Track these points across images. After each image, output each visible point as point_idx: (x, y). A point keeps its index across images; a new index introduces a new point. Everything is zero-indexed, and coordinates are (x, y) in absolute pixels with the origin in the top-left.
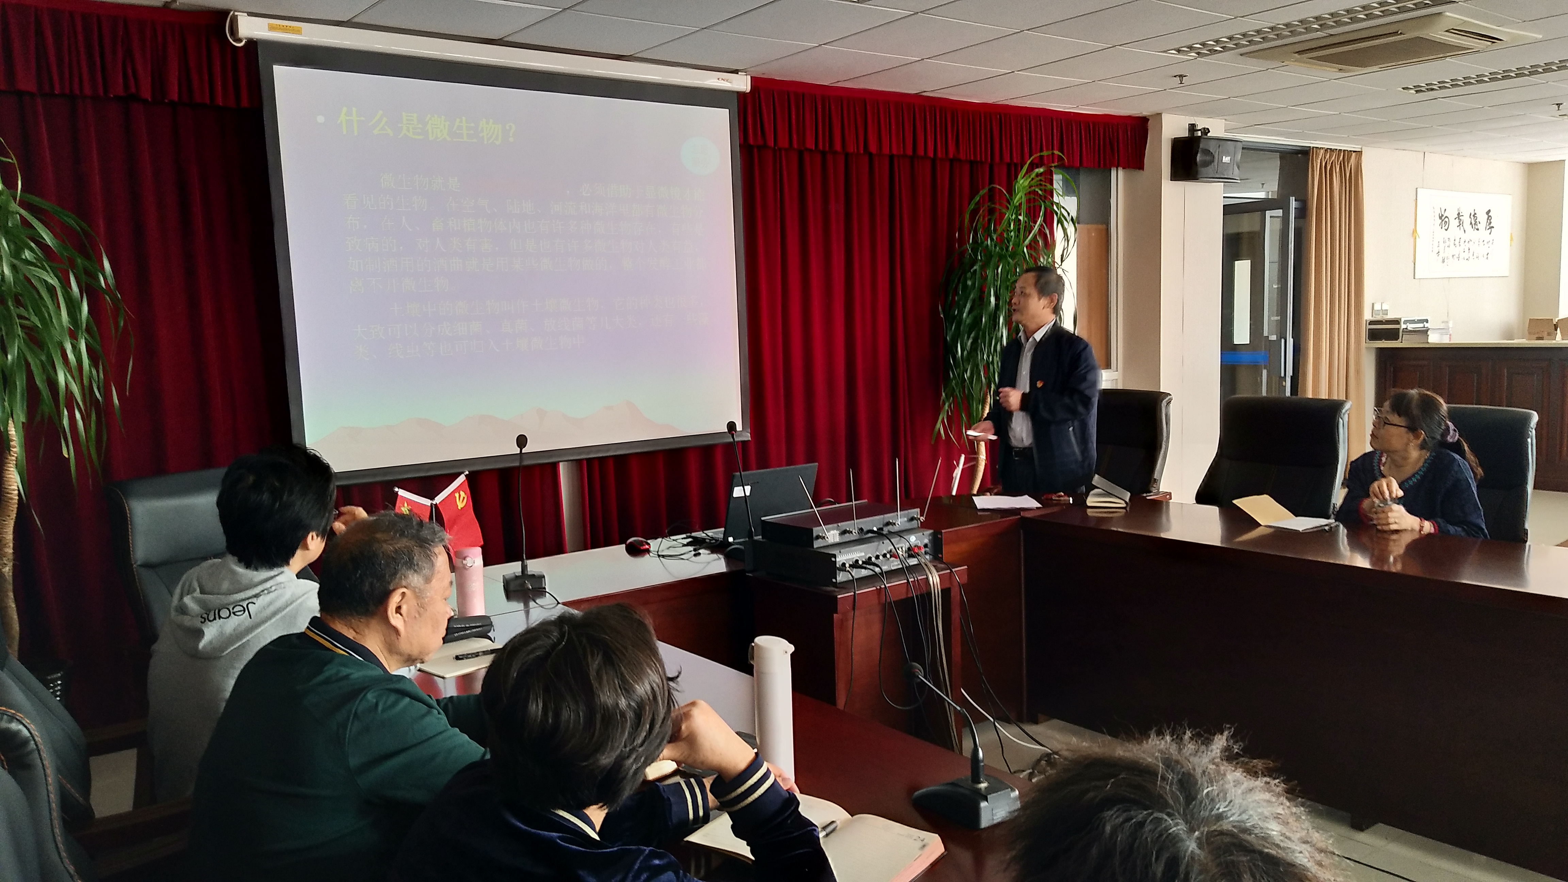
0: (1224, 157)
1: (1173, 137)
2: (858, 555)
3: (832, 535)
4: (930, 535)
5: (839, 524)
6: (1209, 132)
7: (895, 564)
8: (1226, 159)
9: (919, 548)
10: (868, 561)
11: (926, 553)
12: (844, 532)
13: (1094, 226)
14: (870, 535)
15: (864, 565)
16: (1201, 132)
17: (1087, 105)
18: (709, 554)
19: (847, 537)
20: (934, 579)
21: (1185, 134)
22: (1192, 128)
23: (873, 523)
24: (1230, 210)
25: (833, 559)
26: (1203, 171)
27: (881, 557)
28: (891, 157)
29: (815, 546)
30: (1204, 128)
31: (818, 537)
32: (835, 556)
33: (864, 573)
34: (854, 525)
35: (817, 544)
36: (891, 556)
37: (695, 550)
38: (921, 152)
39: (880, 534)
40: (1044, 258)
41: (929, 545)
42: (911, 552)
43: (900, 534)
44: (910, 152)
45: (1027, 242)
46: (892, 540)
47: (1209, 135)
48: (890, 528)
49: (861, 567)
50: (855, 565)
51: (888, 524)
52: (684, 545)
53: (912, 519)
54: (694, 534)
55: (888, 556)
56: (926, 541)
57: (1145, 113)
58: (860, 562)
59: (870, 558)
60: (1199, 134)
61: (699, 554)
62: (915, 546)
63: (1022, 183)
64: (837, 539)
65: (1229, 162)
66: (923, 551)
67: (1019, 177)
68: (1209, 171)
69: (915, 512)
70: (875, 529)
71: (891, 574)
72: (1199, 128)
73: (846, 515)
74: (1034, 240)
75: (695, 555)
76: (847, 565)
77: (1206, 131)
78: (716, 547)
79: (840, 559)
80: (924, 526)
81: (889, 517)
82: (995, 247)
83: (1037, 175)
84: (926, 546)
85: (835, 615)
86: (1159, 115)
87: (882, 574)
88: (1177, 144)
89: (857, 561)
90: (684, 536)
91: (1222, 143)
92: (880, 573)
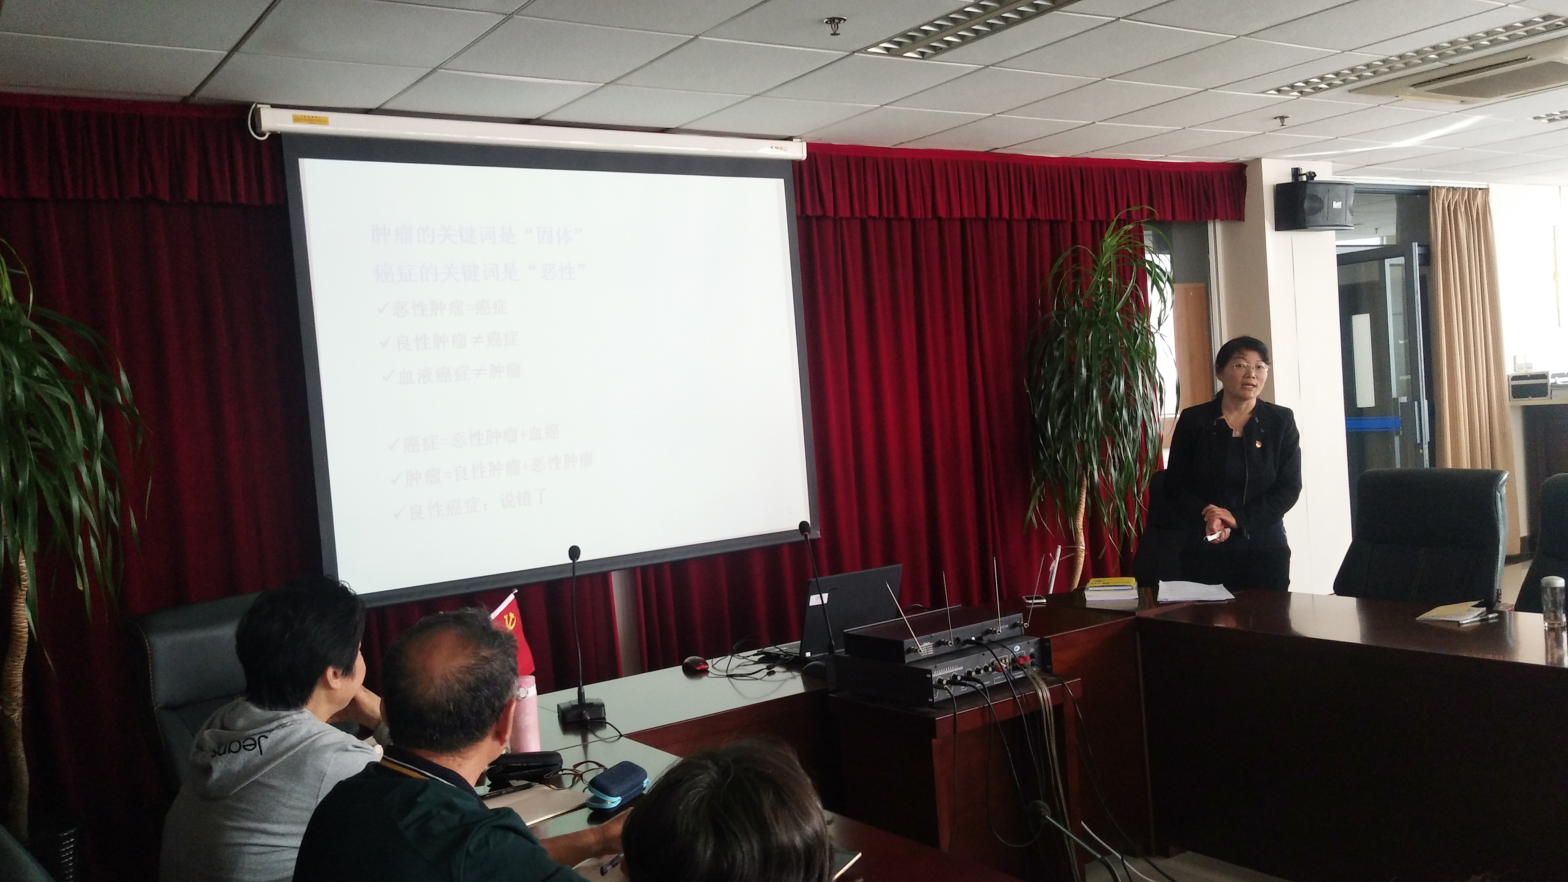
0: (1334, 203)
1: (1275, 184)
2: (956, 670)
3: (926, 648)
4: (1036, 643)
5: (933, 635)
6: (1315, 176)
7: (998, 679)
8: (1337, 205)
9: (1025, 658)
10: (968, 677)
11: (1033, 665)
12: (938, 644)
13: (1191, 285)
14: (967, 646)
15: (964, 681)
16: (1307, 176)
17: (1176, 154)
18: (784, 672)
19: (943, 649)
20: (1044, 693)
21: (1288, 179)
22: (1296, 172)
23: (970, 632)
24: (1345, 260)
25: (929, 676)
26: (1311, 218)
27: (982, 671)
28: (963, 221)
29: (907, 661)
30: (1310, 172)
31: (910, 651)
32: (930, 672)
33: (963, 689)
34: (950, 635)
35: (909, 658)
36: (993, 670)
37: (768, 668)
38: (995, 214)
39: (979, 645)
40: (1138, 323)
41: (1036, 655)
42: (1016, 663)
43: (1003, 643)
44: (983, 214)
45: (1119, 306)
46: (994, 651)
47: (1315, 179)
48: (990, 636)
49: (960, 684)
50: (953, 681)
51: (988, 632)
52: (756, 663)
53: (1014, 626)
54: (767, 649)
55: (990, 669)
56: (1032, 650)
57: (1242, 159)
58: (959, 678)
59: (970, 673)
60: (1304, 178)
61: (774, 672)
62: (1020, 657)
63: (1110, 242)
64: (931, 652)
65: (1340, 208)
66: (1029, 662)
67: (1106, 235)
68: (1319, 218)
69: (1018, 617)
70: (973, 638)
71: (995, 690)
72: (1303, 173)
73: (939, 624)
74: (1127, 304)
75: (769, 674)
76: (945, 682)
77: (1311, 175)
78: (792, 664)
79: (936, 675)
80: (1029, 633)
81: (988, 624)
82: (1084, 314)
83: (1128, 232)
84: (1032, 656)
85: (934, 741)
86: (1258, 161)
87: (984, 690)
88: (1281, 191)
89: (955, 677)
90: (755, 652)
91: (1331, 187)
92: (981, 690)
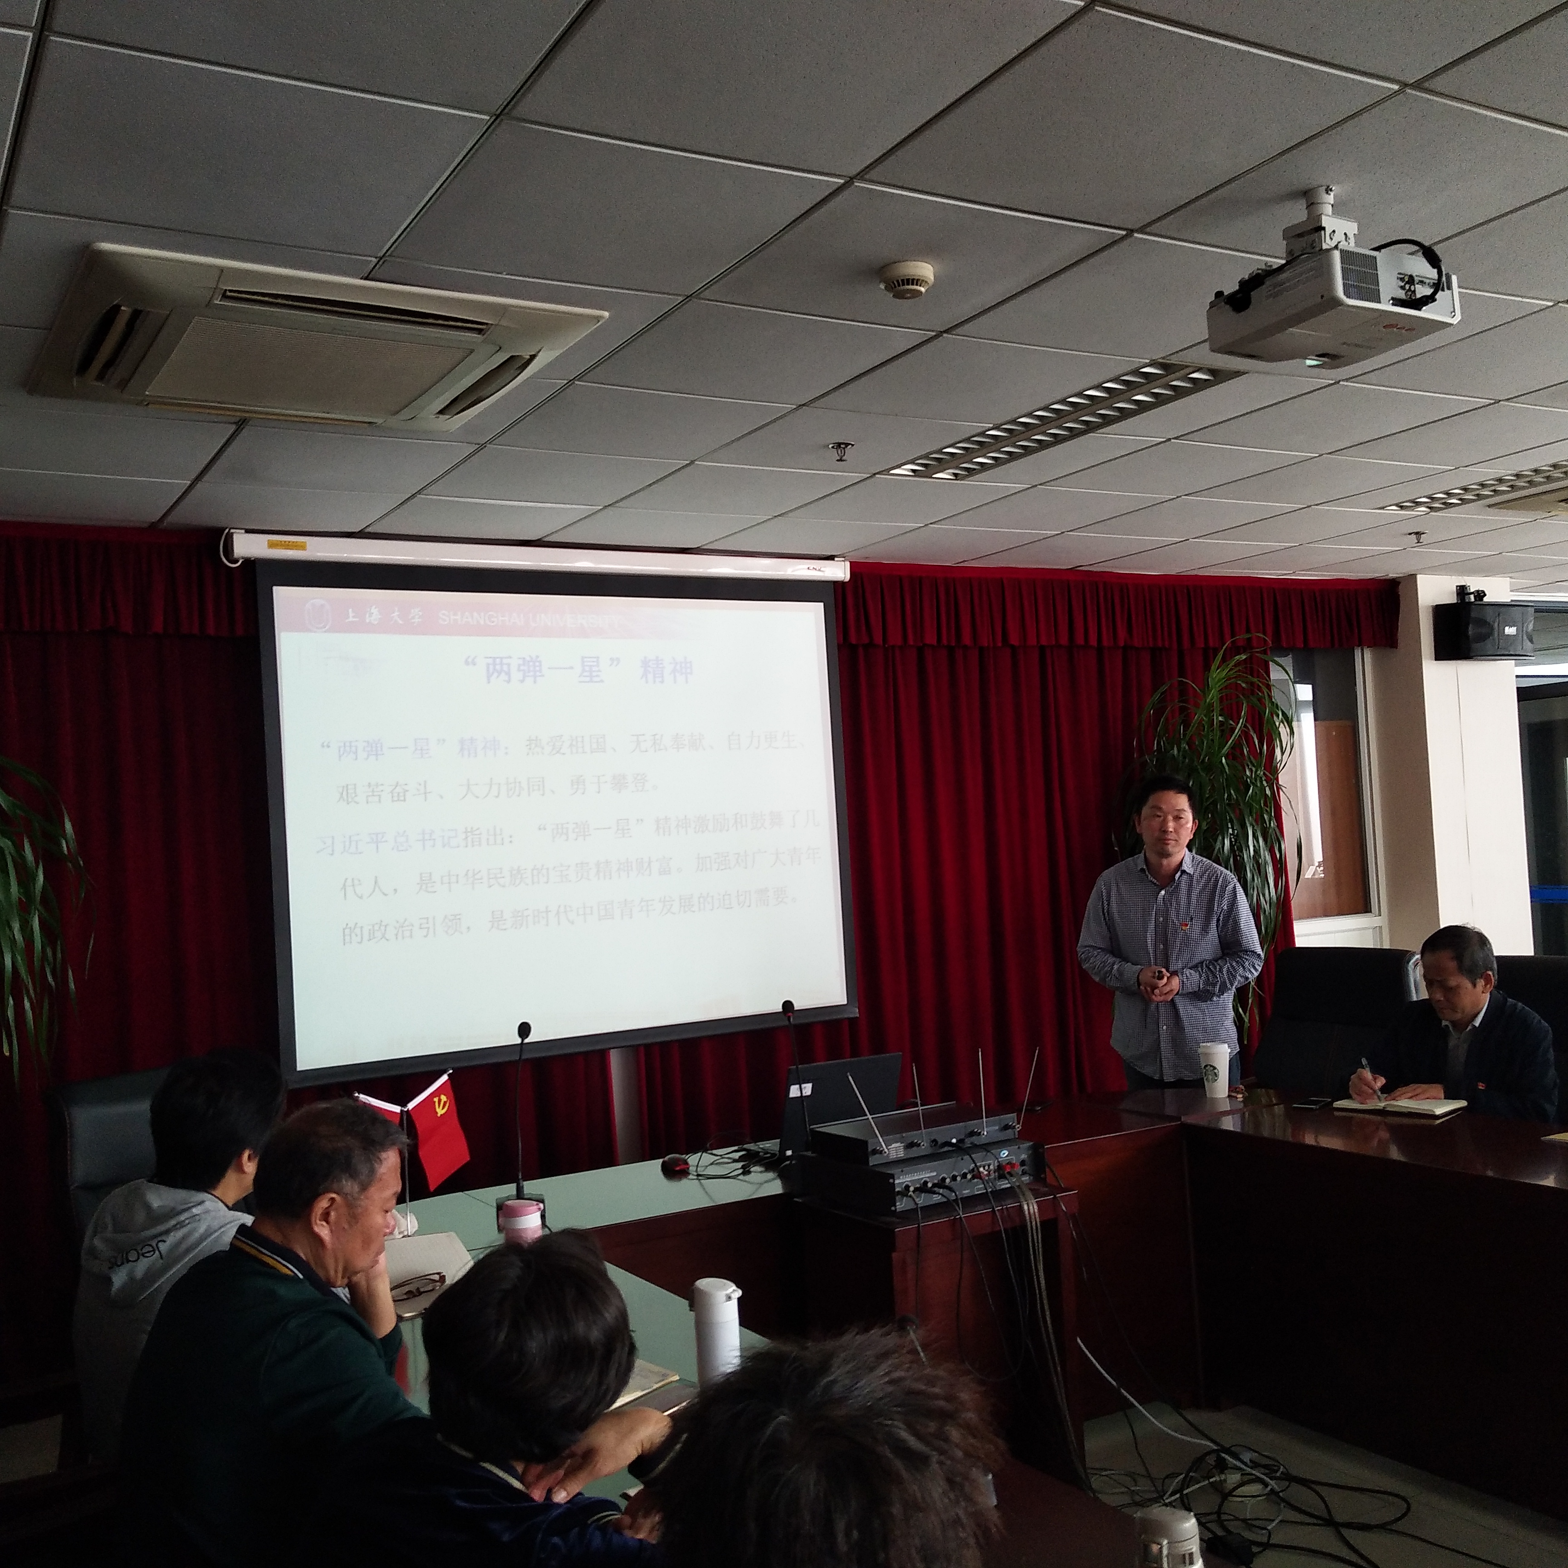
0: (1507, 628)
1: (1435, 604)
2: (928, 1175)
3: (895, 1150)
4: (1030, 1148)
5: (904, 1135)
6: (1485, 595)
7: (978, 1188)
8: (1510, 631)
9: (1012, 1165)
10: (941, 1184)
11: (1024, 1173)
12: (910, 1146)
13: (1334, 723)
14: (946, 1149)
15: (936, 1189)
16: (1475, 596)
17: (1307, 570)
18: (761, 1172)
19: (915, 1152)
20: (1031, 1207)
21: (1452, 599)
22: (1462, 591)
23: (952, 1134)
24: (1527, 694)
25: (891, 1181)
26: (1476, 646)
27: (959, 1178)
28: (1042, 649)
29: (871, 1164)
30: (1478, 591)
31: (875, 1152)
32: (892, 1176)
33: (936, 1198)
34: (924, 1137)
35: (873, 1161)
36: (973, 1177)
38: (1080, 641)
39: (960, 1149)
40: (1251, 771)
41: (1028, 1162)
42: (1002, 1171)
43: (988, 1147)
44: (1064, 641)
45: (1225, 750)
46: (973, 1156)
47: (1485, 599)
48: (975, 1139)
49: (931, 1191)
50: (923, 1188)
51: (972, 1134)
53: (1006, 1127)
55: (969, 1176)
56: (1024, 1156)
57: (1392, 575)
58: (930, 1185)
59: (944, 1179)
60: (1472, 598)
62: (1008, 1164)
63: (1218, 675)
64: (901, 1154)
65: (1515, 633)
66: (1019, 1170)
67: (1213, 667)
68: (1488, 645)
69: (1010, 1118)
70: (954, 1141)
71: (970, 1201)
72: (1472, 590)
73: (912, 1124)
74: (1237, 746)
76: (912, 1189)
77: (1480, 595)
79: (902, 1180)
80: (1023, 1136)
81: (972, 1124)
82: (1185, 758)
83: (1238, 664)
84: (1023, 1163)
85: (894, 1255)
86: (1412, 578)
87: (956, 1201)
88: (1440, 612)
89: (926, 1183)
91: (1503, 609)
92: (954, 1200)
